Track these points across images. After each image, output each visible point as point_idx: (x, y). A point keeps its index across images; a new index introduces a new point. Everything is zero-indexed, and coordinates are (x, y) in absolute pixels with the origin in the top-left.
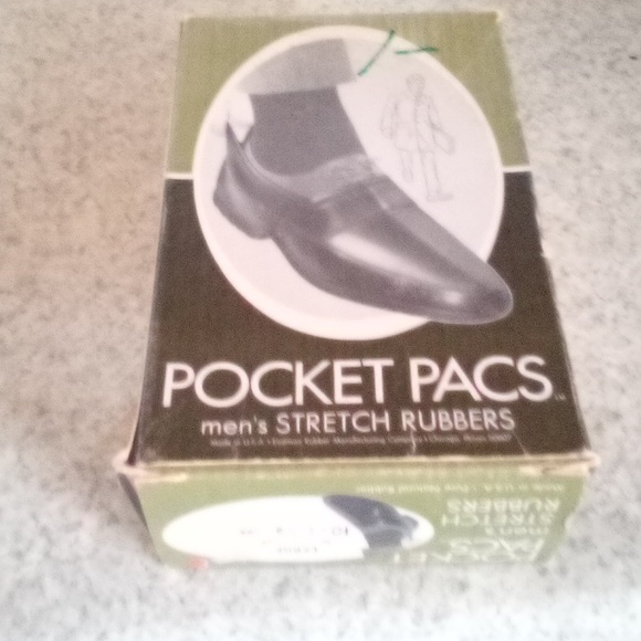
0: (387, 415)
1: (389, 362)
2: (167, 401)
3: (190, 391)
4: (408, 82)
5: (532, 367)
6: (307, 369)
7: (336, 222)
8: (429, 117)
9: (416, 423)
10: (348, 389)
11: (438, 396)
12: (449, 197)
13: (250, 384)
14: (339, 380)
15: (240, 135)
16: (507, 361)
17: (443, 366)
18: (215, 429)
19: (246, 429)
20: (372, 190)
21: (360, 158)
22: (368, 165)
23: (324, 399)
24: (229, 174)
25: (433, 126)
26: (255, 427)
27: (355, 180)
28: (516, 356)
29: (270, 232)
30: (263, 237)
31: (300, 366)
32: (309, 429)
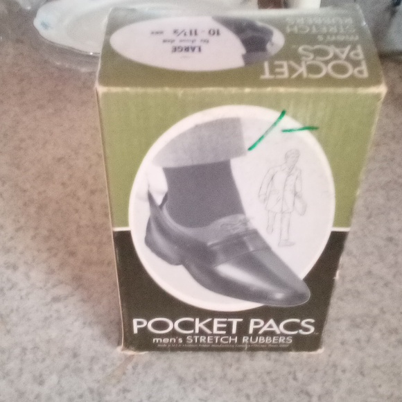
0: (236, 338)
1: (241, 320)
2: (136, 331)
3: (146, 328)
4: (287, 157)
5: (308, 323)
6: (200, 321)
7: (221, 257)
8: (295, 186)
9: (249, 340)
10: (219, 329)
11: (261, 332)
12: (292, 244)
13: (173, 325)
14: (216, 325)
15: (159, 200)
16: (297, 320)
17: (266, 322)
18: (159, 341)
19: (173, 341)
20: (245, 238)
21: (241, 217)
22: (245, 222)
23: (208, 331)
24: (153, 226)
25: (296, 194)
26: (177, 340)
27: (236, 232)
28: (302, 319)
29: (181, 261)
30: (177, 264)
31: (197, 320)
32: (201, 341)
